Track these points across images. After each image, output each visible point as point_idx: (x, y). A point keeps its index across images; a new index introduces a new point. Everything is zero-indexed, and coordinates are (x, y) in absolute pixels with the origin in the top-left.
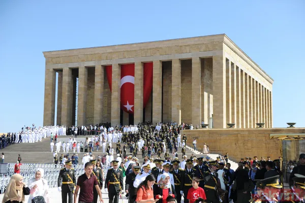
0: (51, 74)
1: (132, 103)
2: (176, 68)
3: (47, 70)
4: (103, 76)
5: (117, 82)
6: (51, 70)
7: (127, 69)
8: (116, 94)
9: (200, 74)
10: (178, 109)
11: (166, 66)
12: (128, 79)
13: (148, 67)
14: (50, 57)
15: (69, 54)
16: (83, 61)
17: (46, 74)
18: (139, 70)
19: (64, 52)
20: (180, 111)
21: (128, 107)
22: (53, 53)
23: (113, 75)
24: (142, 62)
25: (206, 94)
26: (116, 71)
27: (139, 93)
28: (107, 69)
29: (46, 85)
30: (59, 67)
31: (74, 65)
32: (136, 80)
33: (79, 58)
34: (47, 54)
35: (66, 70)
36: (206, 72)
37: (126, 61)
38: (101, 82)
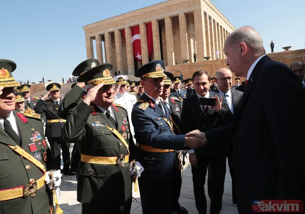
0: (89, 41)
1: (140, 54)
2: (168, 24)
3: (86, 38)
4: (120, 37)
5: (130, 40)
6: (89, 38)
7: (135, 30)
8: (129, 49)
9: (186, 26)
11: (161, 23)
12: (136, 37)
13: (148, 26)
14: (87, 29)
15: (98, 25)
16: (106, 28)
17: (86, 41)
18: (143, 29)
19: (94, 24)
20: (173, 53)
21: (139, 56)
23: (126, 35)
24: (144, 23)
25: (192, 41)
26: (128, 32)
27: (144, 46)
28: (122, 32)
29: (87, 48)
30: (92, 35)
31: (101, 33)
32: (141, 36)
34: (85, 27)
35: (97, 37)
36: (191, 25)
37: (133, 24)
38: (119, 42)
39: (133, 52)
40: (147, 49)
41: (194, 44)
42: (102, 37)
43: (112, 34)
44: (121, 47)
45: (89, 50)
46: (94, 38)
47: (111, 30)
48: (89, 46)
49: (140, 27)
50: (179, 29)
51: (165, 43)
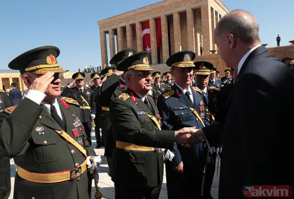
0: (103, 35)
1: (150, 47)
2: (176, 19)
3: (101, 33)
4: (131, 31)
5: (140, 34)
6: (103, 32)
7: (145, 25)
8: (139, 42)
9: (193, 20)
11: (170, 18)
12: (146, 31)
13: (158, 21)
14: (102, 24)
15: (112, 20)
16: (119, 23)
17: (100, 35)
18: (152, 24)
19: (110, 19)
20: (181, 47)
21: (148, 49)
22: (103, 22)
23: (136, 30)
24: (154, 18)
25: (198, 35)
26: (138, 27)
27: (153, 39)
28: (133, 26)
29: (101, 41)
30: (106, 29)
31: (114, 27)
32: (151, 31)
34: (99, 23)
35: (110, 31)
36: (198, 20)
37: (143, 19)
38: (130, 36)
39: (142, 45)
40: (156, 42)
41: (201, 38)
42: (115, 32)
43: (124, 29)
44: (132, 41)
45: (103, 43)
46: (107, 32)
47: (123, 25)
48: (103, 39)
49: (150, 22)
50: (186, 24)
51: (173, 37)
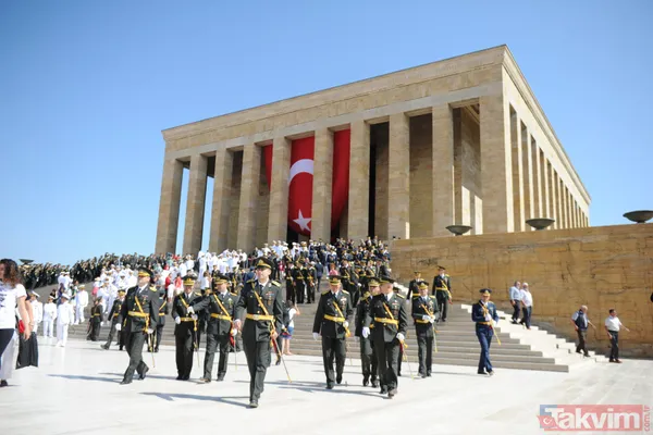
0: (172, 170)
1: (308, 214)
2: (399, 136)
3: (167, 162)
5: (282, 174)
6: (173, 161)
7: (301, 147)
8: (278, 196)
10: (402, 220)
11: (379, 134)
12: (303, 166)
13: (340, 138)
14: (172, 138)
15: (204, 128)
16: (224, 139)
18: (323, 147)
19: (193, 127)
20: (408, 225)
21: (301, 221)
22: (177, 131)
23: (273, 159)
24: (329, 129)
26: (280, 152)
27: (321, 192)
28: (265, 150)
30: (183, 154)
31: (208, 149)
32: (317, 166)
33: (218, 135)
34: (167, 133)
35: (196, 160)
37: (297, 130)
38: (253, 177)
39: (286, 208)
40: (330, 201)
42: (210, 164)
43: (237, 156)
44: (256, 192)
45: (169, 193)
46: (185, 163)
47: (235, 143)
48: (170, 182)
49: (316, 140)
51: (385, 192)
